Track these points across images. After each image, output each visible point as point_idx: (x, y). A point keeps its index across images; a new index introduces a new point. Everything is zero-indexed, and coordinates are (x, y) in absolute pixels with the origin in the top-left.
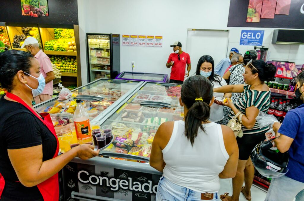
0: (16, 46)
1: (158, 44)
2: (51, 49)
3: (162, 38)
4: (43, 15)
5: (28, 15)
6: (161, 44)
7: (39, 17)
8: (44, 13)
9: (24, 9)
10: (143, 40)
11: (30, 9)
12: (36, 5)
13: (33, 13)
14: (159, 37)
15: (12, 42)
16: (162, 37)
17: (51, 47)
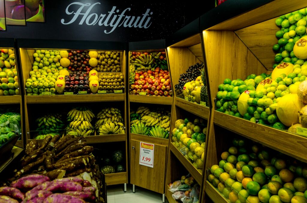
2: (229, 108)
17: (234, 100)
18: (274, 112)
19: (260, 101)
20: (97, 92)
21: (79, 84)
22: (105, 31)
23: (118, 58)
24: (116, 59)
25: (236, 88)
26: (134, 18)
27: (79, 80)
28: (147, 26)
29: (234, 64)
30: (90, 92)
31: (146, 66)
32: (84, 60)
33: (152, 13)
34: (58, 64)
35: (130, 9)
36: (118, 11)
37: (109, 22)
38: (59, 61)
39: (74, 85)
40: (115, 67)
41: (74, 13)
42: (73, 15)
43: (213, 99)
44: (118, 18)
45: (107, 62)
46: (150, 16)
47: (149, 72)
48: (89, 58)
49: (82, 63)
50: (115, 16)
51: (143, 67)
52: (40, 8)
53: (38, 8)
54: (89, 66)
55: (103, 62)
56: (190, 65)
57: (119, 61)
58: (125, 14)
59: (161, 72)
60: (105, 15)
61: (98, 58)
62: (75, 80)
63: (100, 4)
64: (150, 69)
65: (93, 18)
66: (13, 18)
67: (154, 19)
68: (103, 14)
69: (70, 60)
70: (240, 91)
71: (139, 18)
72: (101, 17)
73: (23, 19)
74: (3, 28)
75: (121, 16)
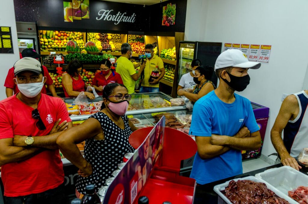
1: (264, 58)
2: (164, 57)
3: (270, 49)
4: (172, 24)
5: (165, 25)
6: (267, 58)
7: (171, 25)
8: (173, 22)
9: (163, 20)
10: (245, 51)
11: (166, 19)
12: (170, 15)
13: (167, 23)
14: (267, 47)
16: (271, 46)
17: (164, 55)
18: (170, 57)
19: (169, 55)
20: (115, 51)
21: (108, 48)
22: (115, 23)
23: (120, 36)
24: (119, 36)
25: (165, 52)
26: (127, 17)
27: (108, 46)
28: (133, 21)
29: (165, 45)
30: (112, 51)
31: (133, 40)
32: (106, 36)
33: (135, 15)
34: (95, 38)
35: (126, 13)
36: (121, 14)
37: (117, 19)
38: (95, 37)
39: (106, 48)
40: (119, 40)
42: (101, 16)
43: (160, 54)
44: (121, 17)
45: (115, 38)
46: (135, 16)
47: (135, 43)
48: (108, 36)
49: (105, 38)
50: (119, 16)
51: (132, 41)
52: (88, 13)
53: (86, 12)
54: (107, 39)
55: (114, 38)
56: (153, 43)
57: (120, 37)
58: (124, 15)
59: (140, 43)
61: (111, 36)
62: (106, 46)
63: (113, 10)
64: (135, 42)
65: (110, 16)
66: (76, 16)
67: (137, 18)
68: (114, 15)
69: (100, 36)
70: (166, 52)
71: (130, 17)
72: (113, 17)
73: (80, 17)
74: (72, 21)
75: (122, 16)
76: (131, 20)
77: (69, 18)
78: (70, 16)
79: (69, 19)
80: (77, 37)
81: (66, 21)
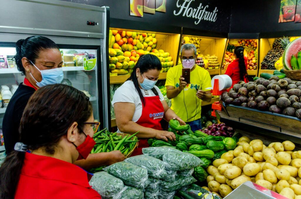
0: (266, 66)
5: (289, 21)
9: (283, 13)
13: (299, 17)
15: (261, 61)
22: (195, 22)
26: (209, 13)
28: (215, 20)
33: (217, 11)
35: (208, 6)
36: (202, 7)
37: (197, 16)
41: (181, 7)
44: (202, 12)
46: (217, 13)
52: (164, 1)
58: (206, 10)
60: (196, 9)
66: (148, 6)
67: (218, 15)
68: (195, 9)
71: (211, 13)
72: (194, 11)
73: (154, 8)
74: (142, 14)
75: (204, 11)
76: (213, 19)
77: (138, 8)
78: (139, 5)
79: (137, 11)
80: (148, 46)
81: (133, 14)
